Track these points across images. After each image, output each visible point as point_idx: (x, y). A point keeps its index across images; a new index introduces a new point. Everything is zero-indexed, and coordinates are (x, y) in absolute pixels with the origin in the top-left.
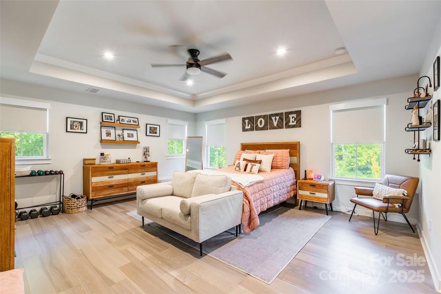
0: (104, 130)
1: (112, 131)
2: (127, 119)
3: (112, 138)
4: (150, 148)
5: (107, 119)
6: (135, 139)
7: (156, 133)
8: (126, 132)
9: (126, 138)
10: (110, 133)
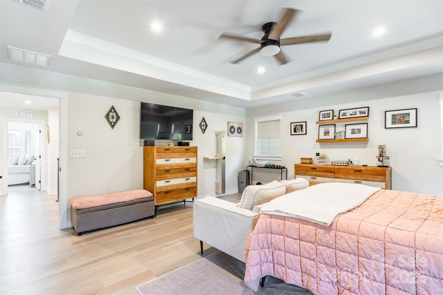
0: (322, 130)
1: (331, 129)
2: (351, 112)
3: (331, 136)
4: (386, 146)
5: (325, 117)
6: (363, 135)
7: (408, 122)
8: (349, 128)
9: (349, 135)
10: (329, 132)
